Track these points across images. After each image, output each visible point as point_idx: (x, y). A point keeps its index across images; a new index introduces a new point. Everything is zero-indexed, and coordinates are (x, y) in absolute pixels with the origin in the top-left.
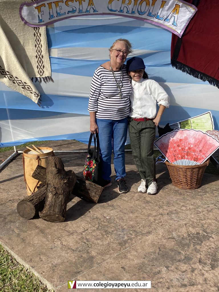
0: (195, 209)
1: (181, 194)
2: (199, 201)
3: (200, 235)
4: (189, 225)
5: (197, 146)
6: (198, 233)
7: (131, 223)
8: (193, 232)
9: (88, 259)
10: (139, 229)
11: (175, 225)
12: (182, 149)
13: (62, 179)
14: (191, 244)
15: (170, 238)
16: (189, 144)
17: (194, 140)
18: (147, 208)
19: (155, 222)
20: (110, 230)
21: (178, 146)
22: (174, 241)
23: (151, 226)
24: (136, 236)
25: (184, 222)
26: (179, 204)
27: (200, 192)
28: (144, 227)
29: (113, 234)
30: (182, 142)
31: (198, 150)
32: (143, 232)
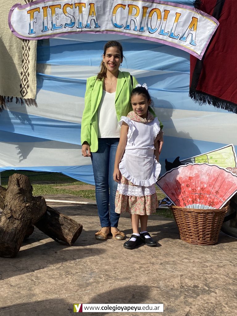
0: (201, 263)
1: (187, 248)
2: (209, 255)
3: (199, 289)
4: (186, 277)
5: (213, 186)
6: (196, 286)
7: (106, 267)
8: (190, 285)
9: (27, 296)
10: (115, 274)
11: (166, 275)
12: (193, 190)
13: (24, 201)
14: (181, 296)
15: (154, 287)
16: (202, 183)
17: (207, 178)
18: (135, 255)
19: (139, 269)
20: (74, 271)
21: (188, 186)
22: (157, 290)
23: (132, 273)
24: (107, 280)
25: (180, 273)
26: (182, 256)
27: (214, 248)
28: (122, 272)
29: (76, 275)
30: (192, 181)
31: (213, 191)
32: (118, 277)
